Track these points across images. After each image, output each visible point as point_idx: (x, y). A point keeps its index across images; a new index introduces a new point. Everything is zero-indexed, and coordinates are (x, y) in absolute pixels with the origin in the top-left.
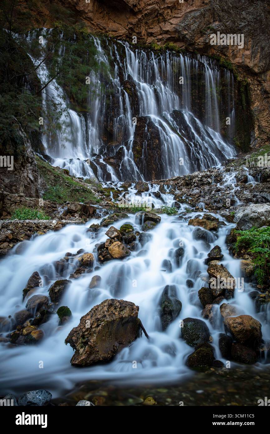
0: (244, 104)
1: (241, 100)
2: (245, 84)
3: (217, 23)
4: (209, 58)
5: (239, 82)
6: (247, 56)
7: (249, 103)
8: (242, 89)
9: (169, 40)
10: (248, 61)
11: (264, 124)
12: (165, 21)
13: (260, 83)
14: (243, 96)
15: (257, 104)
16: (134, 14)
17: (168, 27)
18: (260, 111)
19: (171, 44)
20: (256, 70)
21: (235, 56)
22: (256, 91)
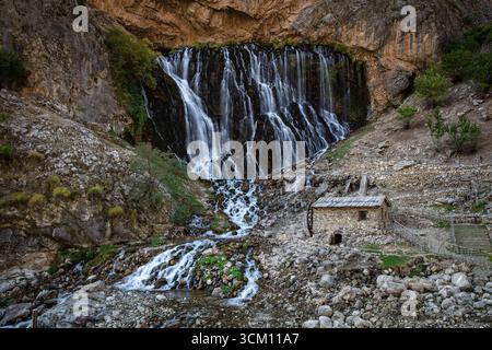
0: (360, 82)
1: (356, 79)
2: (360, 63)
3: (329, 15)
4: (324, 47)
5: (356, 62)
6: (361, 38)
7: (364, 80)
8: (358, 69)
9: (288, 36)
10: (362, 42)
11: (379, 98)
12: (285, 19)
13: (376, 59)
15: (373, 79)
16: (258, 20)
17: (287, 25)
18: (375, 87)
19: (290, 40)
20: (371, 48)
21: (349, 40)
22: (372, 67)
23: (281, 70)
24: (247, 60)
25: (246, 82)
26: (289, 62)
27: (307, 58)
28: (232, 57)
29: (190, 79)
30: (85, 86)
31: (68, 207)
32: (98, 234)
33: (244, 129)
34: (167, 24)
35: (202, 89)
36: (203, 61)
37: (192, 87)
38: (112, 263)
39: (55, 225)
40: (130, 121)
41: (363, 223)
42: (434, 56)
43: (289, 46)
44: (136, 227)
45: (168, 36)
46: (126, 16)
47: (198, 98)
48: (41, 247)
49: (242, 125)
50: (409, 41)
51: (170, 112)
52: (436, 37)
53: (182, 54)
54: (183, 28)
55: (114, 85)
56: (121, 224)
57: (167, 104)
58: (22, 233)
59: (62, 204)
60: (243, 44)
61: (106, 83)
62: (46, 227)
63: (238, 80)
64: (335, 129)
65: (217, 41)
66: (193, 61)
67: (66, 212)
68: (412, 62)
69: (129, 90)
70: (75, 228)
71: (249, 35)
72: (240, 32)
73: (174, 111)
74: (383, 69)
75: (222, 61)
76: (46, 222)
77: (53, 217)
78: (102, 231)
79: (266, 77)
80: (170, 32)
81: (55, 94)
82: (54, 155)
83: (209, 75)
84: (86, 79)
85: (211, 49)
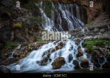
0: (85, 13)
4: (77, 4)
5: (84, 8)
6: (85, 3)
7: (86, 13)
8: (85, 10)
10: (85, 4)
11: (90, 17)
13: (89, 8)
14: (85, 11)
18: (89, 15)
19: (68, 2)
20: (87, 6)
21: (82, 3)
22: (88, 10)
38: (12, 51)
42: (101, 9)
50: (96, 5)
52: (102, 4)
53: (40, 2)
56: (20, 34)
68: (96, 10)
74: (90, 11)
75: (51, 4)
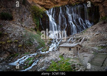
1: (96, 11)
2: (97, 6)
7: (98, 10)
15: (101, 10)
18: (101, 12)
19: (77, 3)
20: (100, 2)
22: (101, 6)
23: (74, 10)
24: (66, 9)
25: (65, 14)
26: (76, 8)
27: (81, 7)
28: (62, 9)
29: (52, 15)
30: (26, 19)
31: (11, 45)
32: (17, 51)
33: (64, 26)
34: (48, 3)
35: (55, 17)
36: (55, 11)
37: (52, 17)
39: (8, 49)
40: (36, 26)
41: (70, 52)
43: (77, 4)
44: (25, 50)
45: (49, 6)
46: (40, 3)
47: (54, 19)
48: (6, 53)
49: (63, 25)
51: (46, 23)
53: (51, 9)
54: (52, 3)
55: (33, 18)
56: (22, 49)
57: (45, 21)
58: (2, 50)
59: (9, 44)
60: (65, 5)
61: (31, 17)
62: (6, 49)
63: (63, 14)
64: (88, 25)
65: (59, 5)
66: (53, 11)
67: (10, 46)
69: (36, 19)
70: (12, 49)
71: (67, 3)
72: (65, 2)
73: (47, 22)
74: (104, 7)
75: (60, 10)
76: (6, 48)
77: (8, 47)
78: (18, 50)
79: (70, 13)
80: (49, 5)
81: (17, 21)
82: (10, 34)
83: (56, 13)
84: (26, 17)
85: (57, 8)
